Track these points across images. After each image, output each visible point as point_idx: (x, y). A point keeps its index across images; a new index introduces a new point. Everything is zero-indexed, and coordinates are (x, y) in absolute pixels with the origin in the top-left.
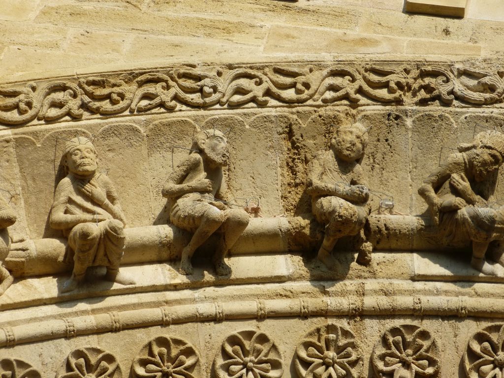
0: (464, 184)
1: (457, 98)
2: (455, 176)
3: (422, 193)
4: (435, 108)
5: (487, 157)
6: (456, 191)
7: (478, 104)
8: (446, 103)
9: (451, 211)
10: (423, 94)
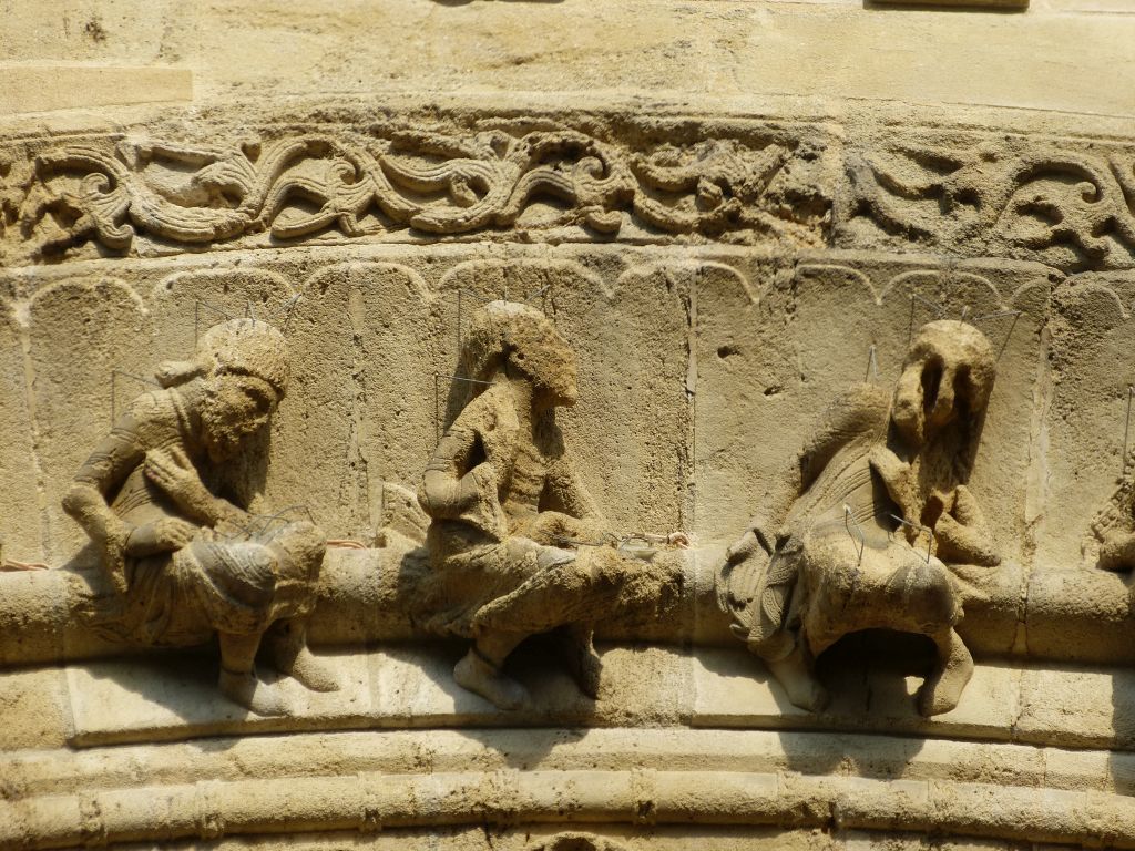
0: (183, 477)
1: (143, 230)
2: (156, 456)
3: (74, 509)
4: (87, 266)
5: (236, 399)
6: (163, 497)
7: (198, 244)
8: (116, 250)
9: (156, 554)
10: (51, 230)
